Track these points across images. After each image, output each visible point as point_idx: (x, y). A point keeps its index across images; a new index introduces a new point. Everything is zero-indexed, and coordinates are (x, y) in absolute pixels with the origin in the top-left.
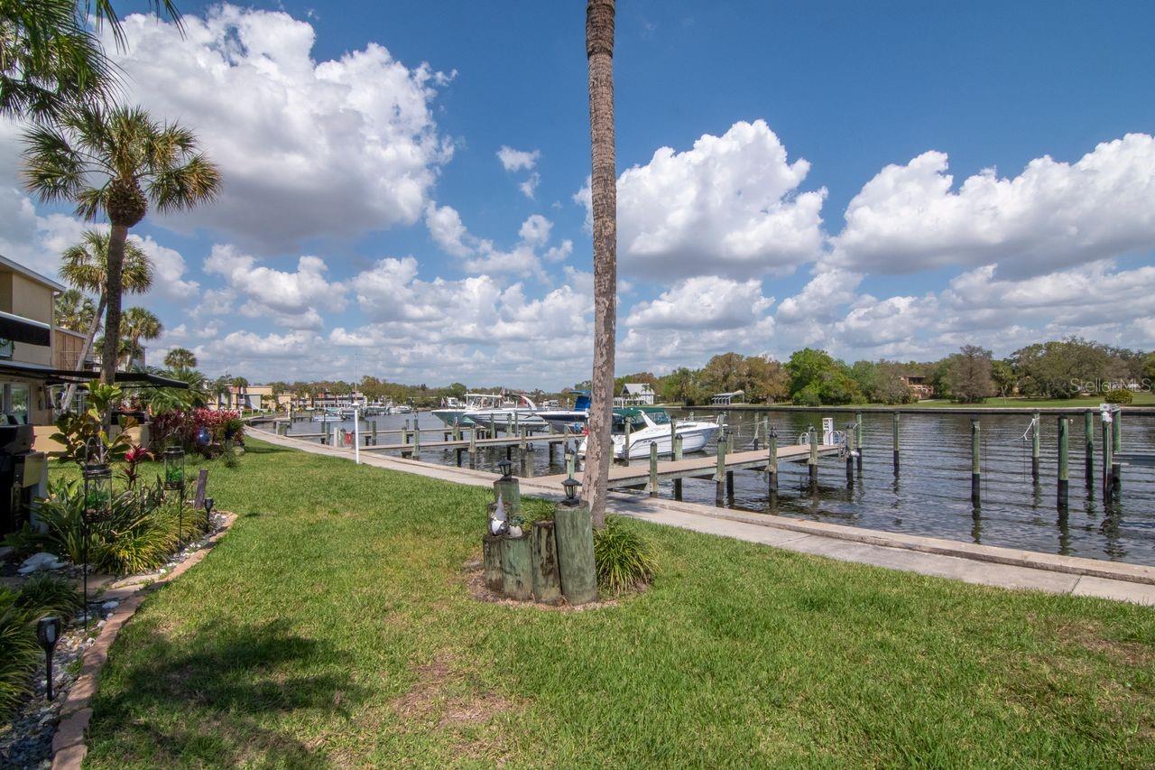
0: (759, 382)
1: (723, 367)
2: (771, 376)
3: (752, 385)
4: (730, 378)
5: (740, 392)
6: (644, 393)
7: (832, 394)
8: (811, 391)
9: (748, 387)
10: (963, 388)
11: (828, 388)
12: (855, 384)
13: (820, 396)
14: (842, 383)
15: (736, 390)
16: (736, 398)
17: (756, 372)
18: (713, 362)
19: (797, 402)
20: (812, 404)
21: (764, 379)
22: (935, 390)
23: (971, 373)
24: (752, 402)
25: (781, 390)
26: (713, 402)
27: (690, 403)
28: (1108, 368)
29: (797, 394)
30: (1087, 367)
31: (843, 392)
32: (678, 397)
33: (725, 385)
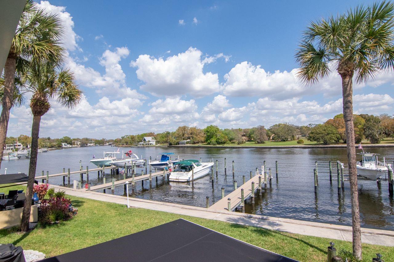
0: (195, 137)
1: (182, 131)
2: (199, 134)
3: (193, 138)
4: (185, 135)
5: (189, 140)
6: (152, 140)
7: (220, 141)
8: (213, 140)
9: (191, 138)
10: (259, 139)
11: (218, 139)
12: (227, 137)
13: (216, 141)
14: (223, 137)
15: (187, 140)
16: (187, 143)
17: (193, 133)
18: (178, 129)
19: (209, 144)
20: (214, 145)
21: (196, 135)
22: (249, 138)
23: (261, 134)
24: (193, 144)
25: (203, 139)
26: (179, 144)
27: (171, 144)
28: (295, 132)
29: (209, 141)
30: (290, 131)
31: (223, 140)
32: (166, 142)
33: (183, 138)
